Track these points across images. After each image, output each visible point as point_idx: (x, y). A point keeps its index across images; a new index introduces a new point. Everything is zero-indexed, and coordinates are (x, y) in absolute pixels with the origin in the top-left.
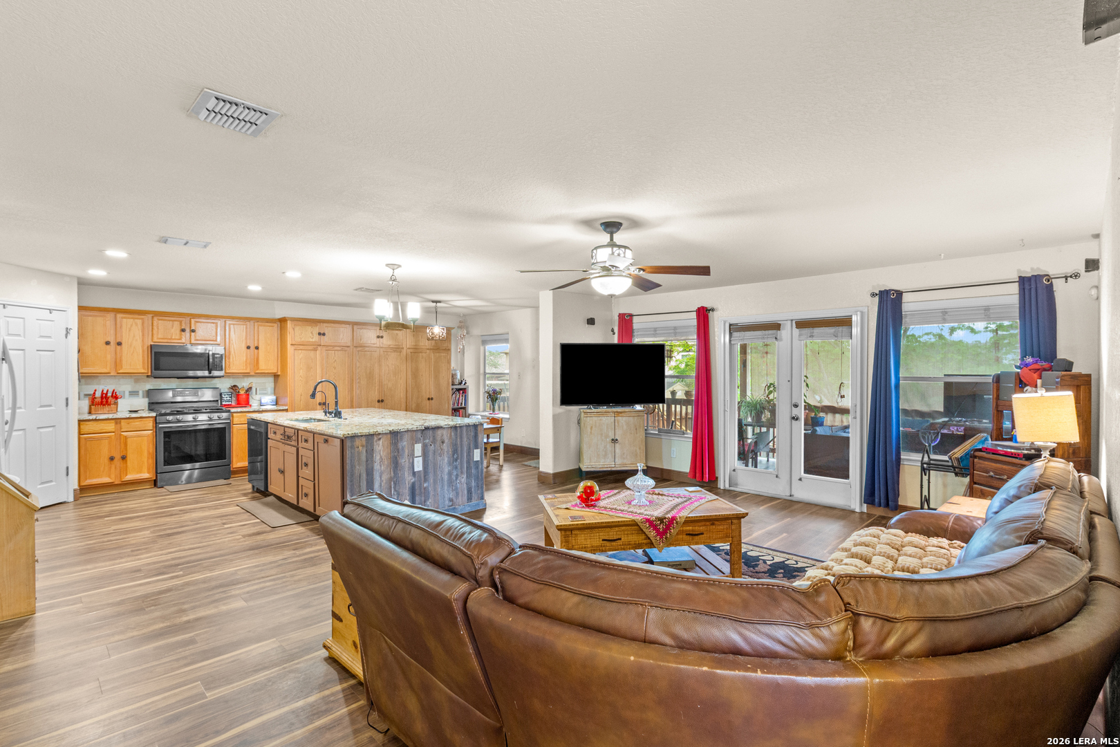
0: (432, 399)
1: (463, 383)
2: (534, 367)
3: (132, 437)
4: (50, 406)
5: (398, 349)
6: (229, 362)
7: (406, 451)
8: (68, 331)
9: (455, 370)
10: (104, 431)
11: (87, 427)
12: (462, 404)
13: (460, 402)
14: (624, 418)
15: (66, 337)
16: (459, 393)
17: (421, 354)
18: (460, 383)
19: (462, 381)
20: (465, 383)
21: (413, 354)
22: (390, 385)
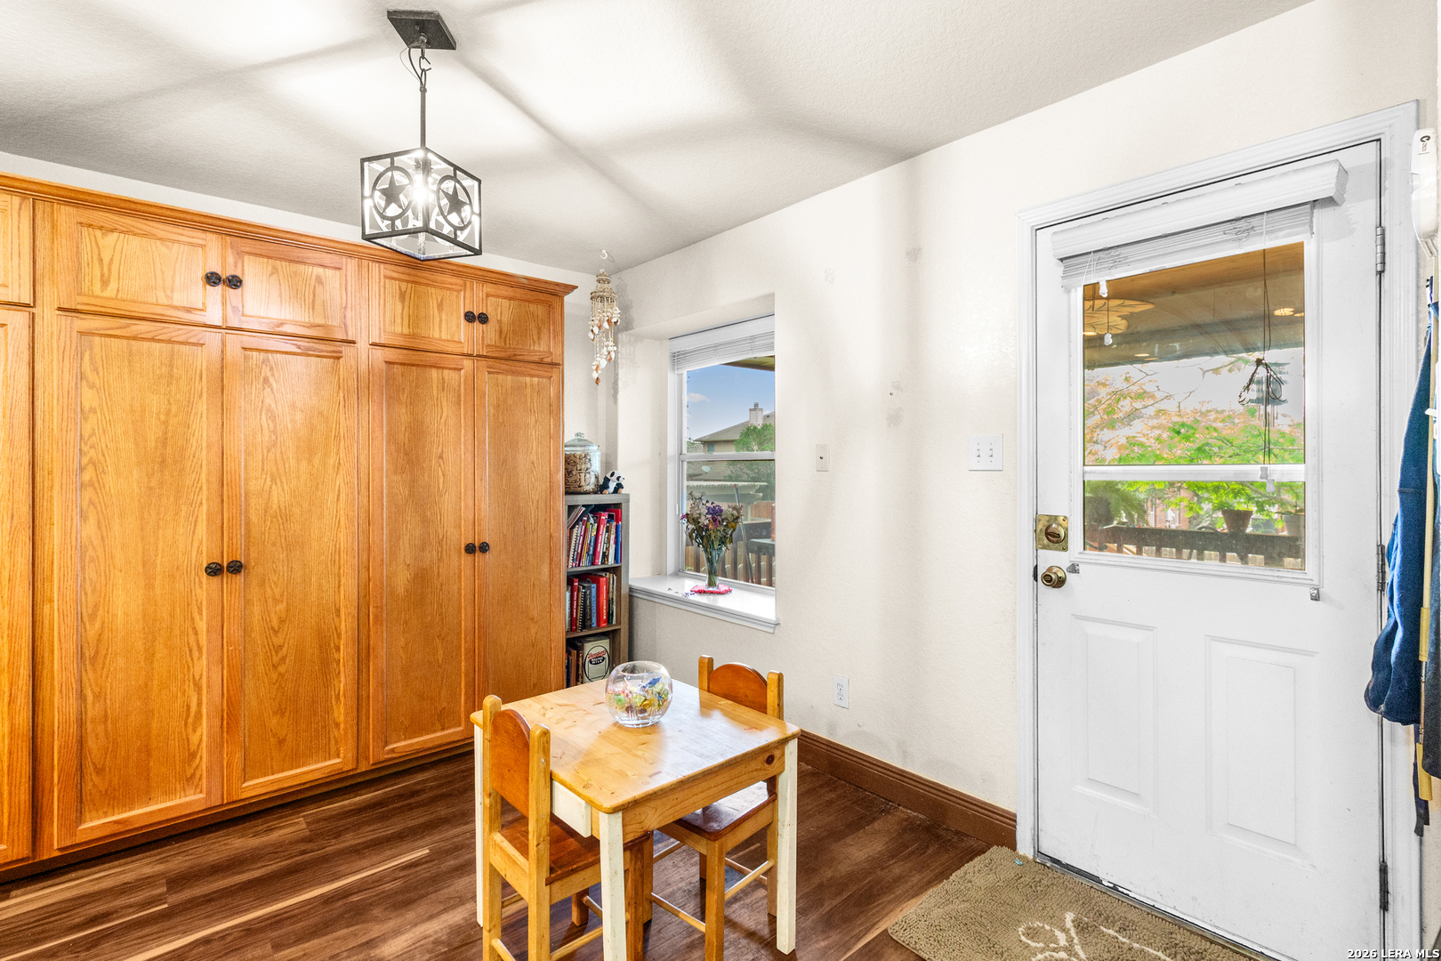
0: (484, 548)
1: (612, 485)
2: (894, 419)
5: (322, 343)
9: (582, 442)
12: (605, 556)
13: (601, 549)
16: (598, 522)
17: (434, 373)
18: (602, 488)
19: (607, 480)
20: (619, 486)
21: (397, 369)
22: (279, 496)
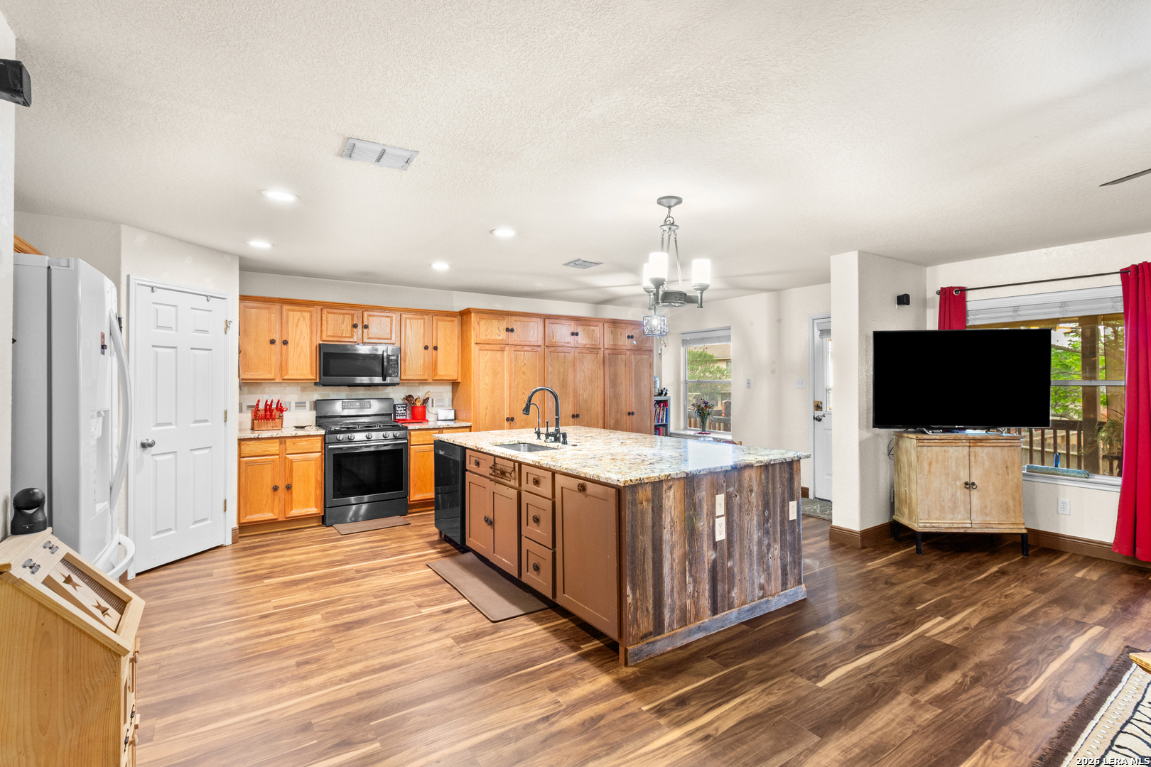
0: (633, 414)
1: (664, 393)
2: (773, 372)
3: (298, 461)
4: (206, 421)
5: (594, 350)
6: (405, 366)
7: (705, 507)
8: (227, 324)
9: (656, 377)
10: (267, 453)
11: (250, 448)
12: (662, 420)
13: (661, 417)
14: (986, 450)
15: (226, 332)
16: (660, 406)
17: (619, 356)
18: (660, 394)
19: (662, 391)
20: (666, 393)
21: (611, 356)
22: (585, 396)
